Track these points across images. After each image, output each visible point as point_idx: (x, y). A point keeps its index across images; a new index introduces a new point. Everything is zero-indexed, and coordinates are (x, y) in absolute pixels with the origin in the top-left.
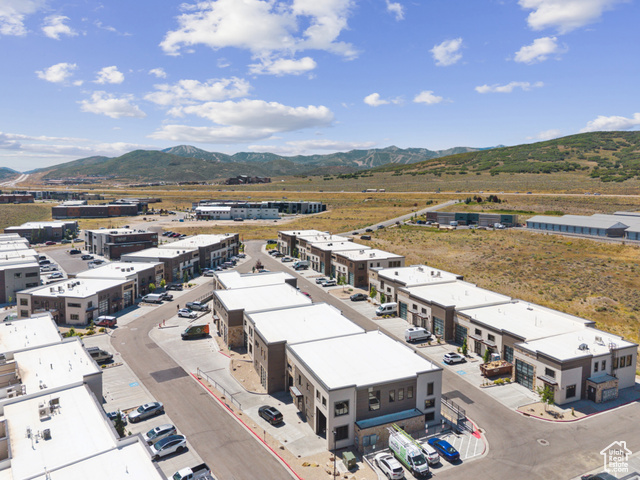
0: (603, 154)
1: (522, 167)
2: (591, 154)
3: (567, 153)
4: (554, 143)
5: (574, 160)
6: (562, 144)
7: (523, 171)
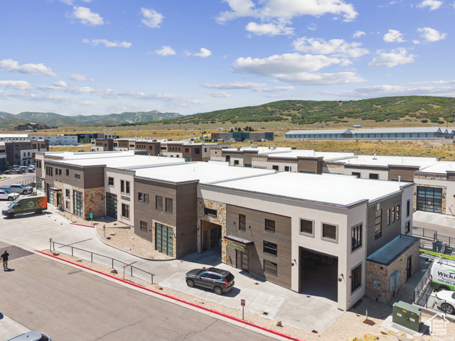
0: (293, 112)
1: (251, 118)
2: (286, 112)
3: (273, 112)
4: (265, 106)
5: (278, 115)
6: (269, 106)
7: (251, 121)
